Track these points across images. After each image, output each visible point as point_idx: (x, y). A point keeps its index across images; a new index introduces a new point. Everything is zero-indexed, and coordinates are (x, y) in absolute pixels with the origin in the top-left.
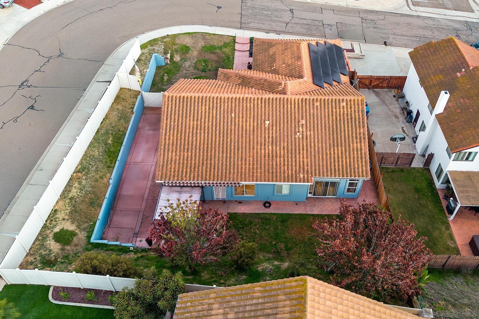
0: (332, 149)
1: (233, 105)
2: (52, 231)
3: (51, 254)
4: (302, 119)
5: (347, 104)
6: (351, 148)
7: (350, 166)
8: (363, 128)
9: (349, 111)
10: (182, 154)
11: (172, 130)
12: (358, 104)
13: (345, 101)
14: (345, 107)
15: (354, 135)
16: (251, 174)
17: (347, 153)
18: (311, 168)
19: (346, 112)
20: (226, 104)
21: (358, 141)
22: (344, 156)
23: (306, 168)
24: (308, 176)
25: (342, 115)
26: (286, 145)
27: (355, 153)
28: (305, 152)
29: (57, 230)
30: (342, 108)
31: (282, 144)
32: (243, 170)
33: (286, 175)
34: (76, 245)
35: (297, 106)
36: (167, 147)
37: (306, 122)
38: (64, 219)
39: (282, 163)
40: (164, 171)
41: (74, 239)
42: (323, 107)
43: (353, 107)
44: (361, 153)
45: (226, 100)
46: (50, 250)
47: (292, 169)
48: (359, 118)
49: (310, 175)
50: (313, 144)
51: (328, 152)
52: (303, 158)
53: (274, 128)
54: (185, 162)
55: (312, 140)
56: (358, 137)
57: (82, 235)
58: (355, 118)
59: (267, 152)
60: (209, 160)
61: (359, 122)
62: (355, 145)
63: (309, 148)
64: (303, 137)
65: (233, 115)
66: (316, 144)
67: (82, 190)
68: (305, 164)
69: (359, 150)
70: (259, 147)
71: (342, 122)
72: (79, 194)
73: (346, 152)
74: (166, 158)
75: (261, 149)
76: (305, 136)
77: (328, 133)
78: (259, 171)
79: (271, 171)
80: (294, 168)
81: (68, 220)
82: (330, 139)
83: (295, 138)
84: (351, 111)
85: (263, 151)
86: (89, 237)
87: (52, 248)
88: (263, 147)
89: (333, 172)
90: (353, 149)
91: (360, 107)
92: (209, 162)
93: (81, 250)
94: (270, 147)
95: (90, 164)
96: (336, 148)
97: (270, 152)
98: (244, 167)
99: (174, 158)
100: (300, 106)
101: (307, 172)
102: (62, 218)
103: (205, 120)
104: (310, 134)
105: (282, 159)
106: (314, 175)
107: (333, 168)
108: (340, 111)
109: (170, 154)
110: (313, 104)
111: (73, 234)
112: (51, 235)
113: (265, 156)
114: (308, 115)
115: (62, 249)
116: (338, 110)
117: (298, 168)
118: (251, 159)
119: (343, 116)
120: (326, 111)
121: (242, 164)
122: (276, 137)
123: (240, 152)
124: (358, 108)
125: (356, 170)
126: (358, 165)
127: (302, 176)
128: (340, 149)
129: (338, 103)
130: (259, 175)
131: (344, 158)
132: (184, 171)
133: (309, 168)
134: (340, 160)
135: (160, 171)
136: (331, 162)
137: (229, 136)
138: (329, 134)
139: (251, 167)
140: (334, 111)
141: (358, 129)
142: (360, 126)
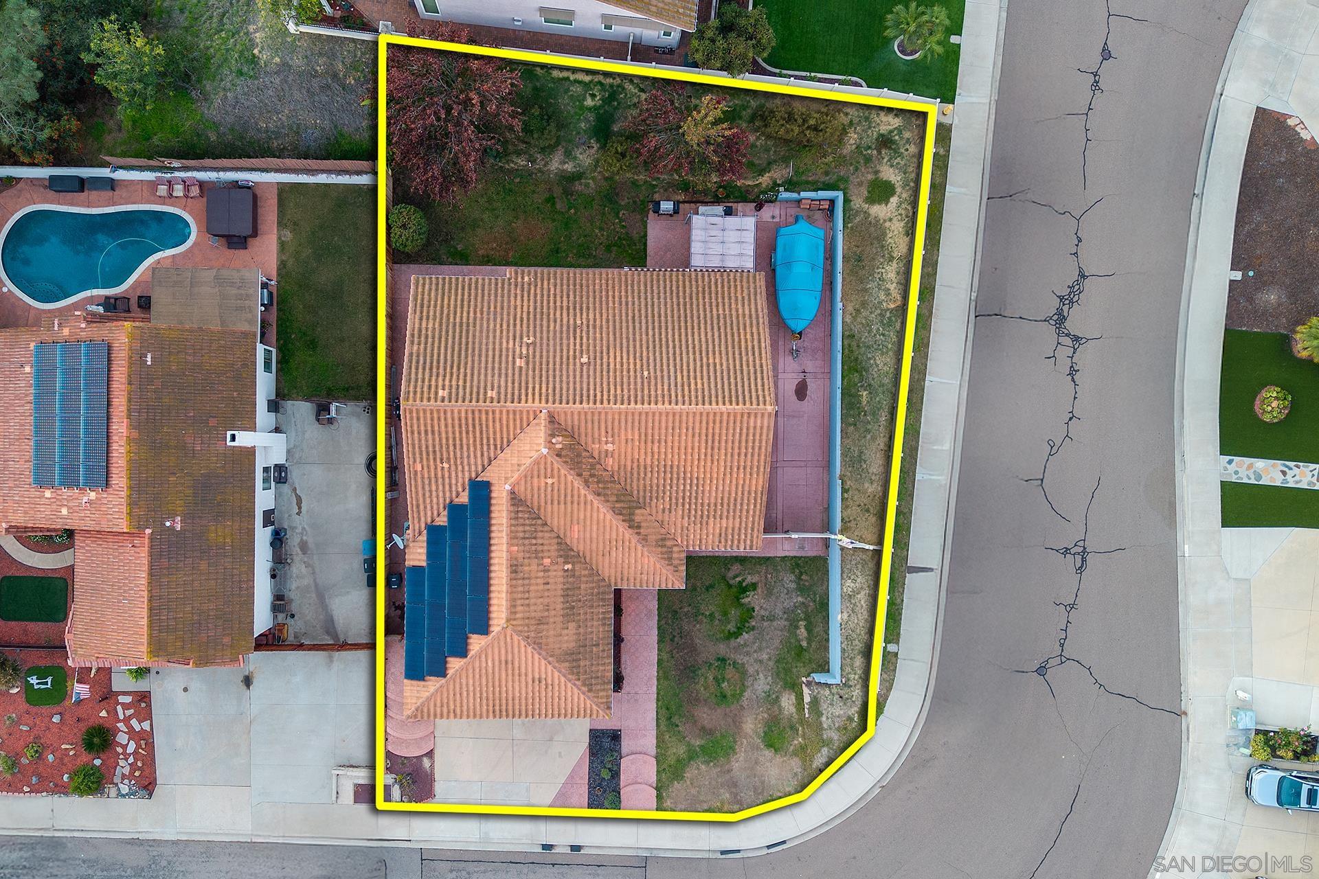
0: (471, 320)
1: (646, 392)
2: (900, 197)
3: (889, 161)
4: (521, 368)
5: (436, 393)
6: (438, 320)
7: (443, 294)
8: (412, 353)
9: (433, 383)
10: (727, 312)
11: (750, 348)
12: (415, 393)
13: (439, 398)
14: (440, 387)
15: (430, 340)
16: (610, 282)
17: (445, 312)
18: (509, 291)
19: (440, 379)
20: (659, 392)
21: (424, 332)
22: (452, 309)
23: (518, 292)
24: (516, 279)
25: (448, 375)
26: (552, 325)
27: (431, 313)
28: (518, 316)
29: (894, 200)
30: (447, 387)
31: (558, 328)
32: (623, 288)
33: (552, 281)
34: (860, 184)
35: (530, 391)
36: (754, 322)
37: (514, 363)
39: (558, 298)
40: (752, 285)
41: (866, 193)
42: (482, 391)
43: (426, 389)
44: (422, 313)
45: (660, 399)
46: (892, 166)
47: (542, 289)
48: (417, 369)
49: (513, 280)
50: (505, 327)
51: (478, 315)
52: (522, 306)
53: (571, 353)
54: (720, 300)
55: (505, 333)
56: (423, 339)
57: (858, 203)
58: (424, 369)
59: (584, 316)
60: (682, 303)
61: (418, 362)
62: (430, 326)
63: (512, 322)
64: (521, 338)
65: (646, 373)
66: (498, 326)
67: (879, 279)
68: (519, 298)
69: (425, 317)
70: (598, 322)
71: (449, 363)
73: (448, 315)
74: (753, 306)
75: (595, 320)
76: (518, 339)
77: (477, 346)
78: (597, 287)
79: (578, 287)
80: (538, 291)
82: (474, 336)
83: (535, 337)
84: (430, 380)
85: (591, 316)
86: (847, 201)
87: (891, 170)
88: (591, 322)
89: (473, 285)
90: (434, 320)
91: (411, 389)
92: (681, 300)
93: (851, 178)
94: (579, 322)
96: (465, 320)
97: (578, 315)
98: (623, 293)
99: (740, 306)
100: (523, 391)
101: (516, 286)
103: (695, 364)
104: (508, 343)
105: (558, 304)
106: (506, 280)
107: (473, 291)
108: (451, 381)
109: (747, 312)
110: (499, 393)
111: (871, 200)
112: (899, 190)
113: (588, 308)
114: (510, 375)
115: (877, 172)
116: (454, 383)
117: (532, 291)
118: (611, 304)
119: (445, 373)
120: (475, 383)
121: (627, 297)
122: (568, 339)
123: (630, 314)
124: (415, 387)
125: (434, 287)
126: (429, 295)
127: (526, 279)
128: (458, 320)
129: (453, 395)
130: (597, 281)
131: (452, 306)
132: (719, 286)
133: (513, 292)
134: (459, 302)
135: (758, 286)
136: (476, 299)
137: (651, 339)
138: (474, 343)
139: (610, 293)
140: (461, 383)
141: (422, 350)
142: (418, 356)
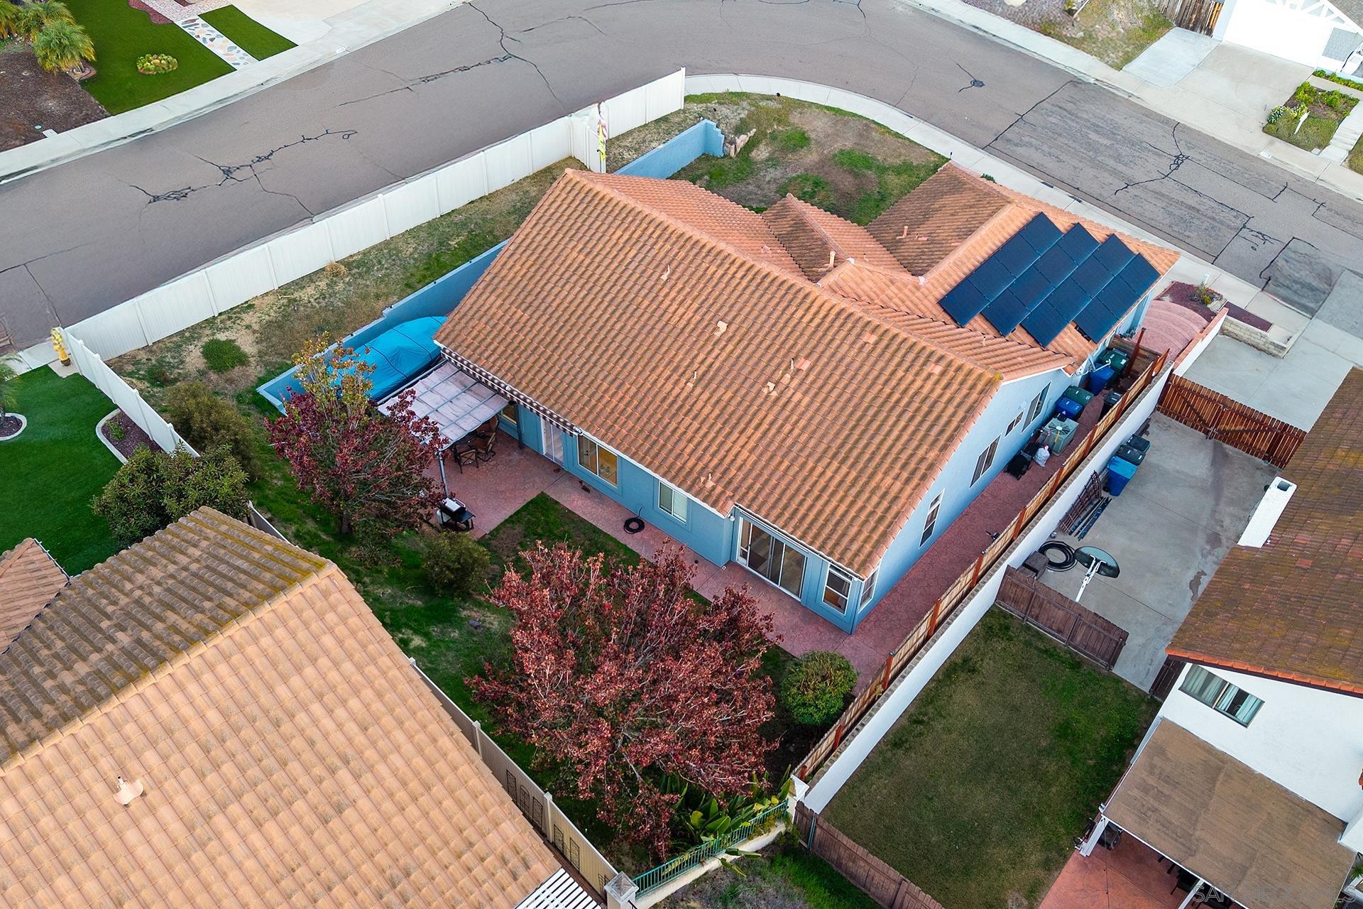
0: (826, 461)
1: (682, 254)
2: (214, 334)
3: (178, 368)
4: (807, 357)
5: (943, 374)
6: (873, 484)
7: (837, 524)
8: (941, 450)
9: (938, 391)
10: (513, 309)
11: (529, 252)
12: (972, 387)
13: (944, 363)
14: (934, 379)
15: (904, 456)
16: (609, 422)
17: (854, 491)
18: (744, 479)
19: (925, 391)
20: (668, 246)
21: (905, 475)
22: (841, 493)
23: (733, 471)
24: (723, 493)
25: (911, 392)
26: (726, 398)
27: (875, 499)
28: (758, 434)
29: (222, 337)
30: (924, 375)
31: (721, 391)
32: (601, 405)
33: (679, 464)
34: (231, 381)
35: (817, 321)
36: (496, 281)
37: (811, 369)
38: (248, 327)
39: (690, 434)
40: (458, 327)
41: (236, 369)
42: (879, 350)
43: (955, 387)
44: (888, 509)
45: (674, 238)
46: (182, 362)
47: (699, 459)
48: (948, 423)
49: (729, 493)
50: (788, 427)
51: (810, 464)
52: (743, 447)
53: (730, 347)
54: (508, 328)
55: (794, 418)
56: (912, 465)
57: (255, 370)
58: (939, 417)
59: (677, 390)
60: (551, 347)
61: (942, 432)
62: (889, 480)
63: (773, 431)
64: (778, 399)
65: (664, 277)
66: (796, 431)
67: (324, 298)
68: (739, 461)
69: (889, 497)
70: (668, 373)
71: (898, 410)
72: (312, 300)
73: (853, 485)
74: (481, 301)
75: (668, 379)
76: (784, 400)
77: (843, 419)
78: (631, 424)
79: (654, 437)
80: (707, 457)
81: (254, 332)
82: (837, 434)
83: (760, 391)
84: (941, 396)
85: (669, 386)
86: (262, 381)
87: (188, 359)
88: (675, 377)
89: (787, 515)
90: (877, 487)
91: (974, 396)
92: (549, 352)
94: (690, 385)
95: (380, 262)
96: (835, 464)
97: (682, 397)
98: (607, 398)
99: (494, 310)
100: (826, 325)
101: (730, 482)
102: (248, 323)
103: (602, 261)
104: (800, 402)
105: (696, 425)
106: (737, 497)
107: (794, 506)
108: (913, 381)
109: (493, 298)
110: (859, 335)
111: (242, 359)
112: (206, 339)
113: (665, 399)
114: (828, 354)
115: (202, 373)
116: (910, 377)
117: (716, 461)
118: (634, 389)
119: (912, 397)
120: (881, 364)
121: (606, 391)
122: (719, 369)
123: (621, 363)
124: (967, 395)
125: (845, 541)
126: (859, 532)
127: (710, 484)
128: (844, 469)
129: (922, 360)
130: (624, 432)
131: (838, 497)
132: (492, 347)
133: (741, 475)
134: (825, 497)
135: (453, 324)
136: (798, 490)
137: (624, 318)
138: (845, 423)
139: (622, 406)
140: (900, 373)
141: (925, 447)
142: (936, 441)
